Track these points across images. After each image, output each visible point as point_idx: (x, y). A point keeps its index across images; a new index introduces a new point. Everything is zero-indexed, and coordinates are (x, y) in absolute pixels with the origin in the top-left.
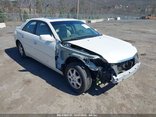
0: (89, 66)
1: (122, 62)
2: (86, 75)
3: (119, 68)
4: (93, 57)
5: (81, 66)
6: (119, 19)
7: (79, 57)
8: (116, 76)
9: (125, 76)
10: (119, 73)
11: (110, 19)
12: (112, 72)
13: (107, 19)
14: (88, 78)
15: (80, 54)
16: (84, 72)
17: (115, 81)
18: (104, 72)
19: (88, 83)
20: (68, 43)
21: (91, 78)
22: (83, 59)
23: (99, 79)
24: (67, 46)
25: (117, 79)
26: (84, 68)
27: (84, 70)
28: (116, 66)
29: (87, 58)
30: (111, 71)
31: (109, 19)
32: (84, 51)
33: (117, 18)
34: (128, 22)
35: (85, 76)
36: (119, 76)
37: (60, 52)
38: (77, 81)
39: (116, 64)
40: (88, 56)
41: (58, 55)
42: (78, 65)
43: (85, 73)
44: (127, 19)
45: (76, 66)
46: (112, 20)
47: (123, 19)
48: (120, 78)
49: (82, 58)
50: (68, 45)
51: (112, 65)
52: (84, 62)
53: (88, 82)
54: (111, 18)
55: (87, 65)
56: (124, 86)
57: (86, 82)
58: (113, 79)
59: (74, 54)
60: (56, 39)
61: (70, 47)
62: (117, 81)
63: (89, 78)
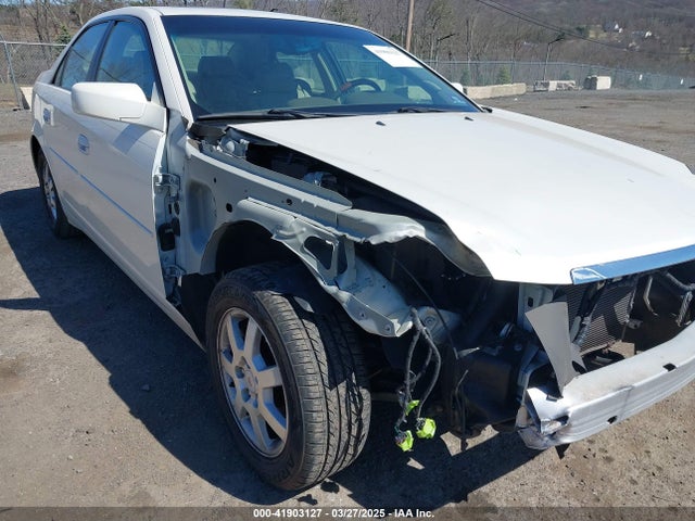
0: (344, 296)
1: (609, 283)
2: (325, 369)
3: (582, 326)
4: (373, 229)
5: (289, 296)
6: (604, 83)
7: (279, 225)
8: (554, 392)
9: (628, 393)
10: (580, 370)
11: (559, 86)
12: (522, 352)
13: (547, 85)
14: (334, 384)
15: (289, 203)
16: (306, 341)
17: (547, 429)
18: (466, 352)
19: (336, 424)
20: (234, 134)
21: (365, 392)
22: (302, 239)
23: (416, 402)
24: (226, 149)
25: (563, 418)
26: (309, 309)
27: (311, 326)
28: (562, 307)
29: (332, 231)
30: (518, 348)
31: (553, 85)
32: (325, 184)
33: (596, 79)
34: (651, 99)
35: (311, 368)
36: (581, 395)
37: (183, 193)
38: (267, 405)
39: (559, 292)
40: (338, 221)
41: (180, 217)
42: (271, 287)
43: (319, 346)
44: (645, 84)
45: (258, 294)
46: (570, 89)
47: (625, 86)
48: (584, 412)
49: (296, 231)
50: (231, 145)
51: (531, 304)
52: (311, 262)
53: (334, 417)
54: (567, 82)
55: (332, 289)
56: (621, 455)
57: (319, 417)
58: (529, 417)
59: (249, 204)
60: (169, 111)
61: (243, 159)
62: (566, 430)
63: (349, 388)
